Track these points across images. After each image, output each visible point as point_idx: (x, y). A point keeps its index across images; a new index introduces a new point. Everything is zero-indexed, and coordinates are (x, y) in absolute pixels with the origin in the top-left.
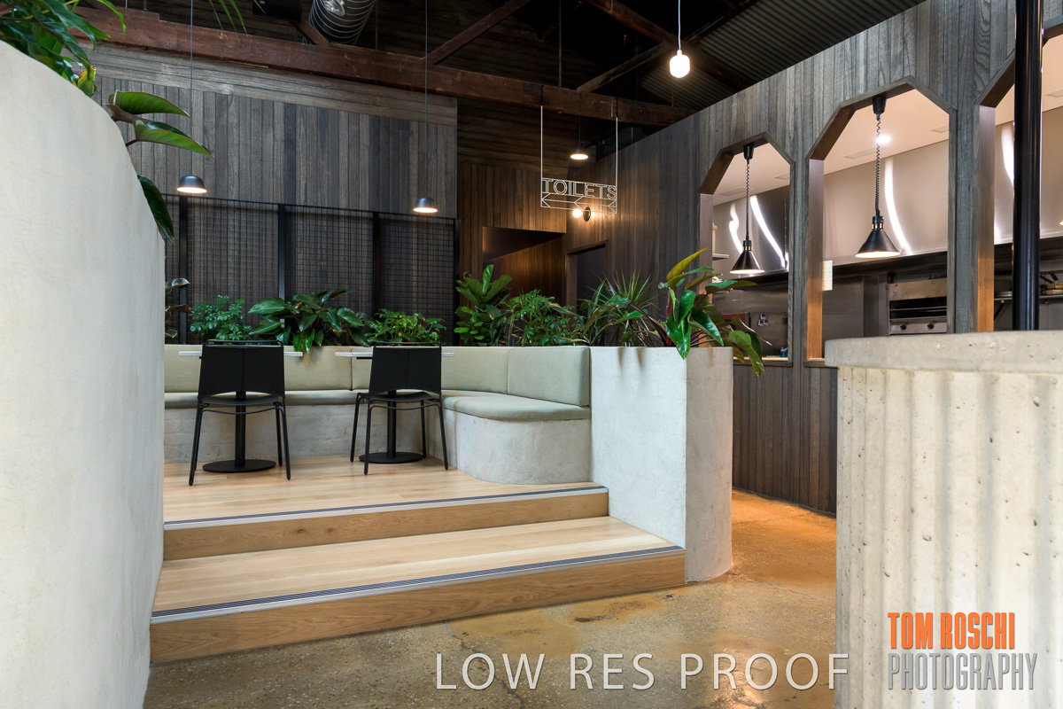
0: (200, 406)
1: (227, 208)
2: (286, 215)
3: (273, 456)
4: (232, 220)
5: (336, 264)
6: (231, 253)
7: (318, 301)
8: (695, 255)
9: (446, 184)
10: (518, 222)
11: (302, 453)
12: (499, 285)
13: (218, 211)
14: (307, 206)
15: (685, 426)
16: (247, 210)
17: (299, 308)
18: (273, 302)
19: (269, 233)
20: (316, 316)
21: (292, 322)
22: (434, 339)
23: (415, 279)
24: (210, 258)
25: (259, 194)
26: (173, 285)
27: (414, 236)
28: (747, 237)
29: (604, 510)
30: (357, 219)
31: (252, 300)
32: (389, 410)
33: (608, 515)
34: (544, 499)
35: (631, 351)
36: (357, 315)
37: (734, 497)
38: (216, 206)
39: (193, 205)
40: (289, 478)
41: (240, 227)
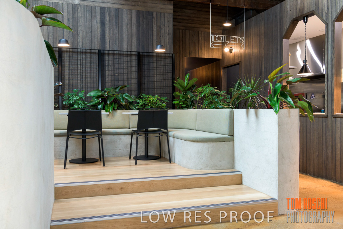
0: (68, 135)
1: (78, 52)
2: (101, 54)
3: (97, 157)
4: (80, 57)
5: (122, 75)
6: (79, 71)
7: (115, 91)
8: (281, 67)
9: (168, 39)
10: (200, 55)
11: (109, 155)
12: (192, 82)
13: (74, 54)
14: (110, 50)
15: (277, 144)
16: (85, 53)
17: (107, 94)
18: (96, 92)
19: (95, 62)
20: (114, 97)
21: (104, 100)
22: (164, 107)
23: (155, 80)
24: (71, 74)
25: (90, 46)
26: (56, 85)
27: (155, 62)
28: (305, 59)
29: (240, 182)
30: (131, 55)
31: (88, 91)
32: (145, 137)
33: (242, 184)
34: (213, 177)
35: (252, 111)
36: (131, 96)
37: (300, 176)
38: (73, 51)
39: (64, 51)
40: (104, 166)
41: (83, 60)
